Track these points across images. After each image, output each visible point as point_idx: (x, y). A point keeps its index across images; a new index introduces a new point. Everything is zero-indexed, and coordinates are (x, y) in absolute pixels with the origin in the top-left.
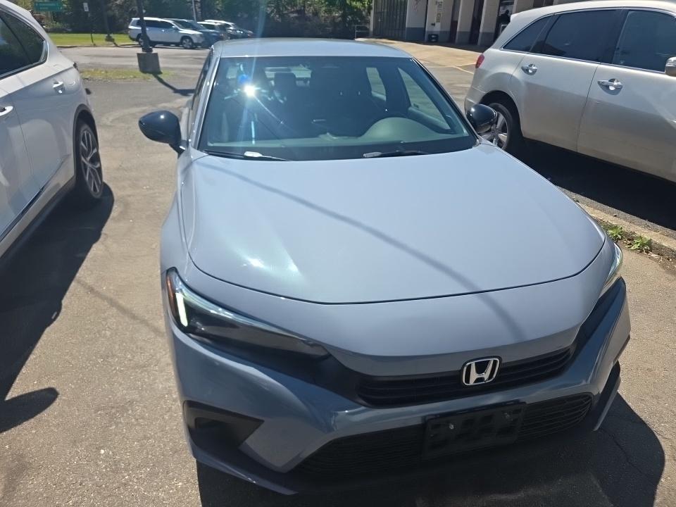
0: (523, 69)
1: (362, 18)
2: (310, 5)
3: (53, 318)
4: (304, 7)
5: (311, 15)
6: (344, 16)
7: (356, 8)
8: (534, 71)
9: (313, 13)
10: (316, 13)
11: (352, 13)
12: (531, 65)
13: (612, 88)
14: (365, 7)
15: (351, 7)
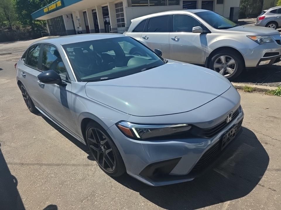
0: (143, 38)
1: (42, 28)
2: (14, 25)
3: (15, 182)
4: (11, 26)
5: (15, 29)
6: (33, 28)
7: (38, 24)
8: (148, 38)
9: (16, 28)
10: (18, 28)
11: (37, 27)
12: (146, 36)
13: (176, 40)
14: (42, 23)
15: (35, 24)
